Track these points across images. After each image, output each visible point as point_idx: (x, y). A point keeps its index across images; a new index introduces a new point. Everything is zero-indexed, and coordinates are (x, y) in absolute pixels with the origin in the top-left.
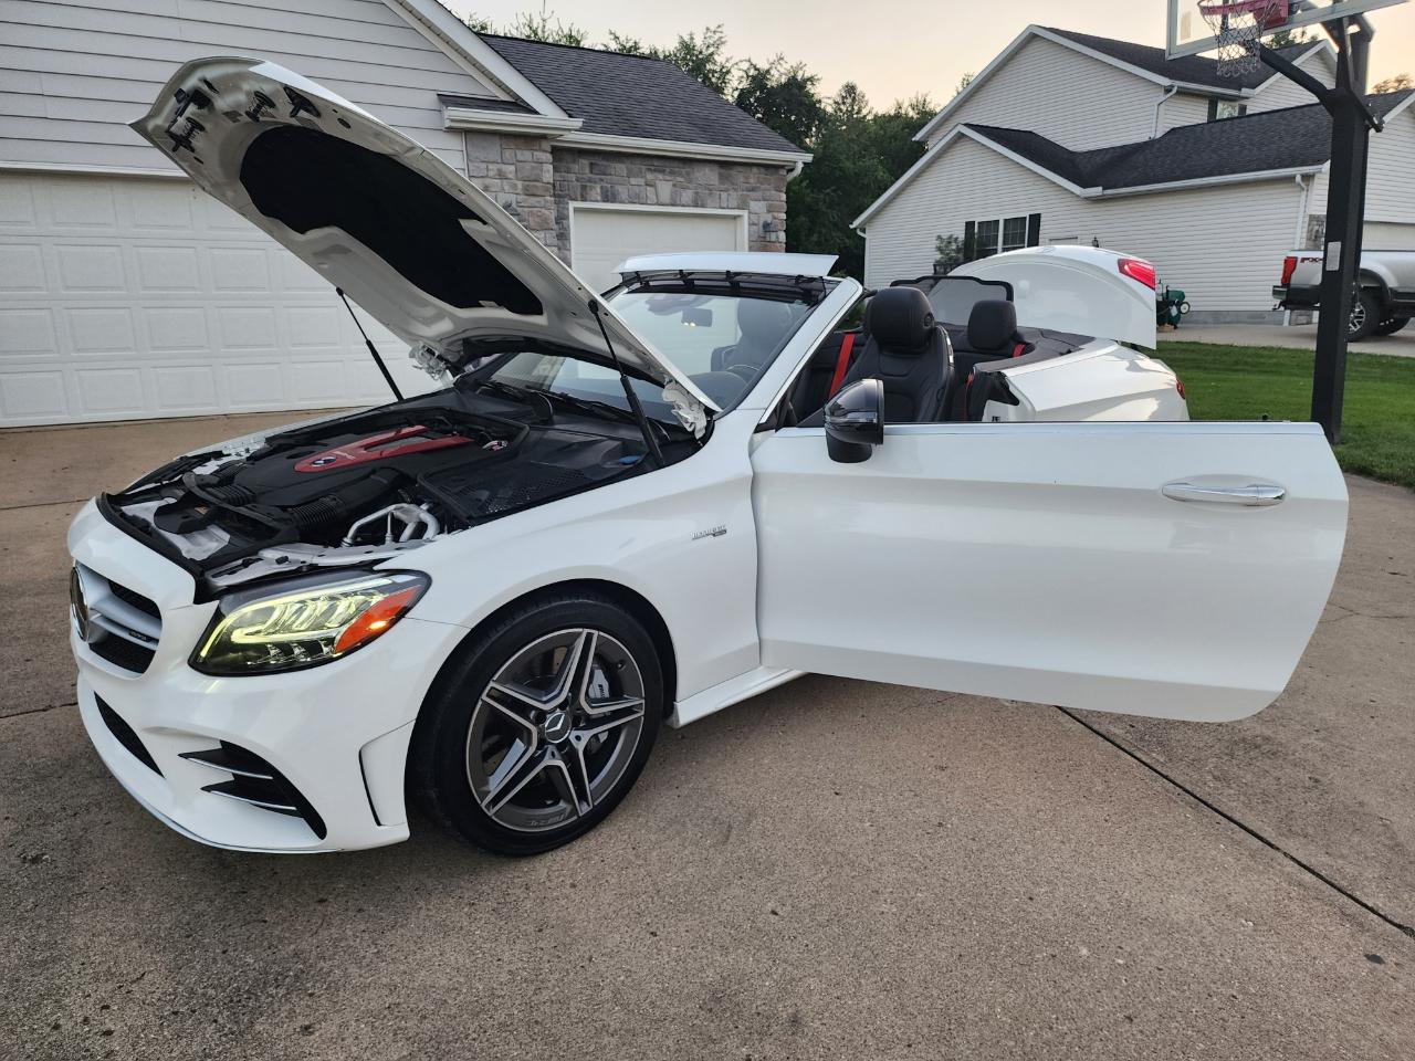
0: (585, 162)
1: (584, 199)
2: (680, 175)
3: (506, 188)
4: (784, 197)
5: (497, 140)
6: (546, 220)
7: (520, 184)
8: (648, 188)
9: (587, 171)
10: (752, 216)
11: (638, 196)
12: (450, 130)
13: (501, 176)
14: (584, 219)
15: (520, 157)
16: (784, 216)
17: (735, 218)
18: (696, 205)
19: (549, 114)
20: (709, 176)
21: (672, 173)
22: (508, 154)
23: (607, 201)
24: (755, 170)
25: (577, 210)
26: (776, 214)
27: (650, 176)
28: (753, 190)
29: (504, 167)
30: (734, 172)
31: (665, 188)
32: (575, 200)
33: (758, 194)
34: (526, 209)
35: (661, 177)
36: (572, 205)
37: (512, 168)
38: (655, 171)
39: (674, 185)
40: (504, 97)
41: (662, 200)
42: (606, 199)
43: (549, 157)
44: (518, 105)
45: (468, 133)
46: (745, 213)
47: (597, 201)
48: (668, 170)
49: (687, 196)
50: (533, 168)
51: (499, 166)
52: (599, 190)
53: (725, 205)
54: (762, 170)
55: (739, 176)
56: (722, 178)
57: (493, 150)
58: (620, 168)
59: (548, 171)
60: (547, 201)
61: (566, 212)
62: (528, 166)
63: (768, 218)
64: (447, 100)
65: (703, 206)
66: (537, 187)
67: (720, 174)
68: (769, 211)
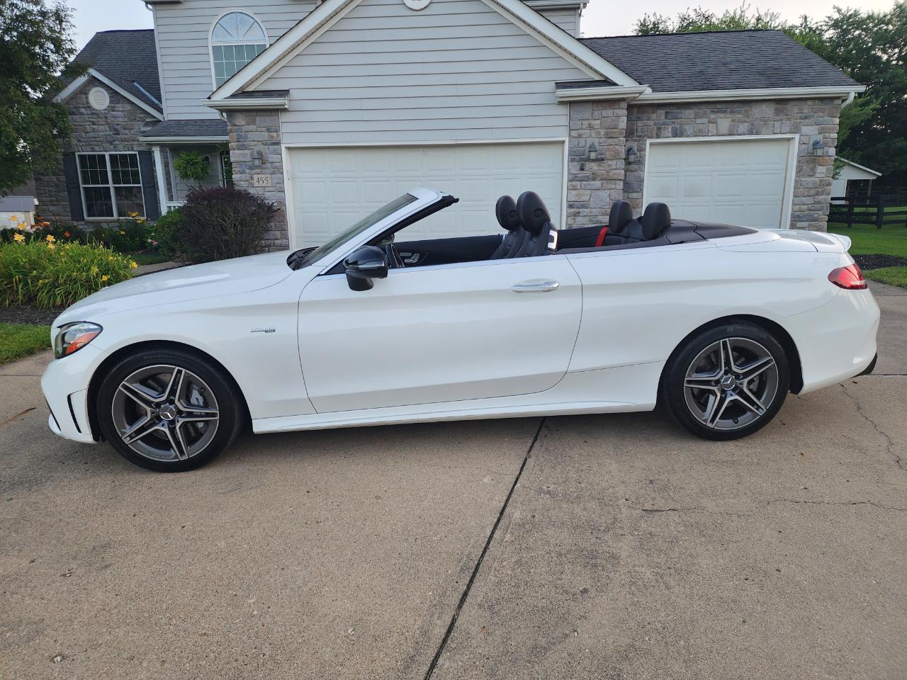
0: (662, 112)
1: (658, 137)
2: (739, 112)
3: (593, 135)
4: (837, 121)
5: (589, 106)
6: (618, 153)
7: (603, 132)
8: (711, 125)
9: (663, 117)
10: (802, 137)
11: (701, 131)
12: (561, 103)
13: (591, 127)
14: (657, 150)
15: (604, 115)
16: (836, 136)
17: (789, 140)
18: (751, 133)
19: (625, 84)
20: (768, 111)
21: (732, 112)
22: (596, 113)
23: (676, 136)
24: (810, 103)
25: (651, 144)
26: (827, 135)
27: (713, 116)
28: (806, 118)
29: (593, 122)
30: (789, 106)
31: (724, 122)
32: (652, 137)
33: (812, 120)
34: (605, 147)
35: (722, 115)
36: (648, 142)
37: (599, 122)
38: (718, 112)
39: (733, 121)
40: (597, 78)
41: (720, 132)
42: (675, 135)
43: (625, 112)
44: (607, 82)
45: (572, 104)
46: (797, 137)
47: (668, 137)
48: (729, 110)
49: (744, 127)
50: (613, 120)
51: (590, 122)
52: (670, 129)
53: (778, 131)
54: (817, 102)
55: (794, 109)
56: (777, 112)
57: (587, 112)
58: (689, 113)
59: (623, 121)
60: (620, 141)
61: (643, 146)
62: (609, 120)
63: (820, 138)
64: (560, 85)
65: (757, 134)
66: (614, 132)
67: (776, 110)
68: (820, 133)
